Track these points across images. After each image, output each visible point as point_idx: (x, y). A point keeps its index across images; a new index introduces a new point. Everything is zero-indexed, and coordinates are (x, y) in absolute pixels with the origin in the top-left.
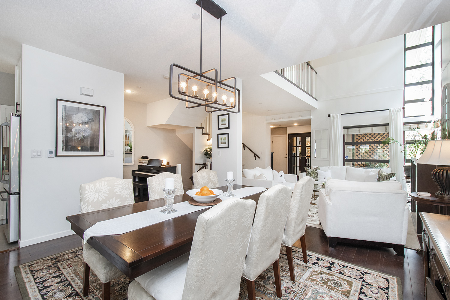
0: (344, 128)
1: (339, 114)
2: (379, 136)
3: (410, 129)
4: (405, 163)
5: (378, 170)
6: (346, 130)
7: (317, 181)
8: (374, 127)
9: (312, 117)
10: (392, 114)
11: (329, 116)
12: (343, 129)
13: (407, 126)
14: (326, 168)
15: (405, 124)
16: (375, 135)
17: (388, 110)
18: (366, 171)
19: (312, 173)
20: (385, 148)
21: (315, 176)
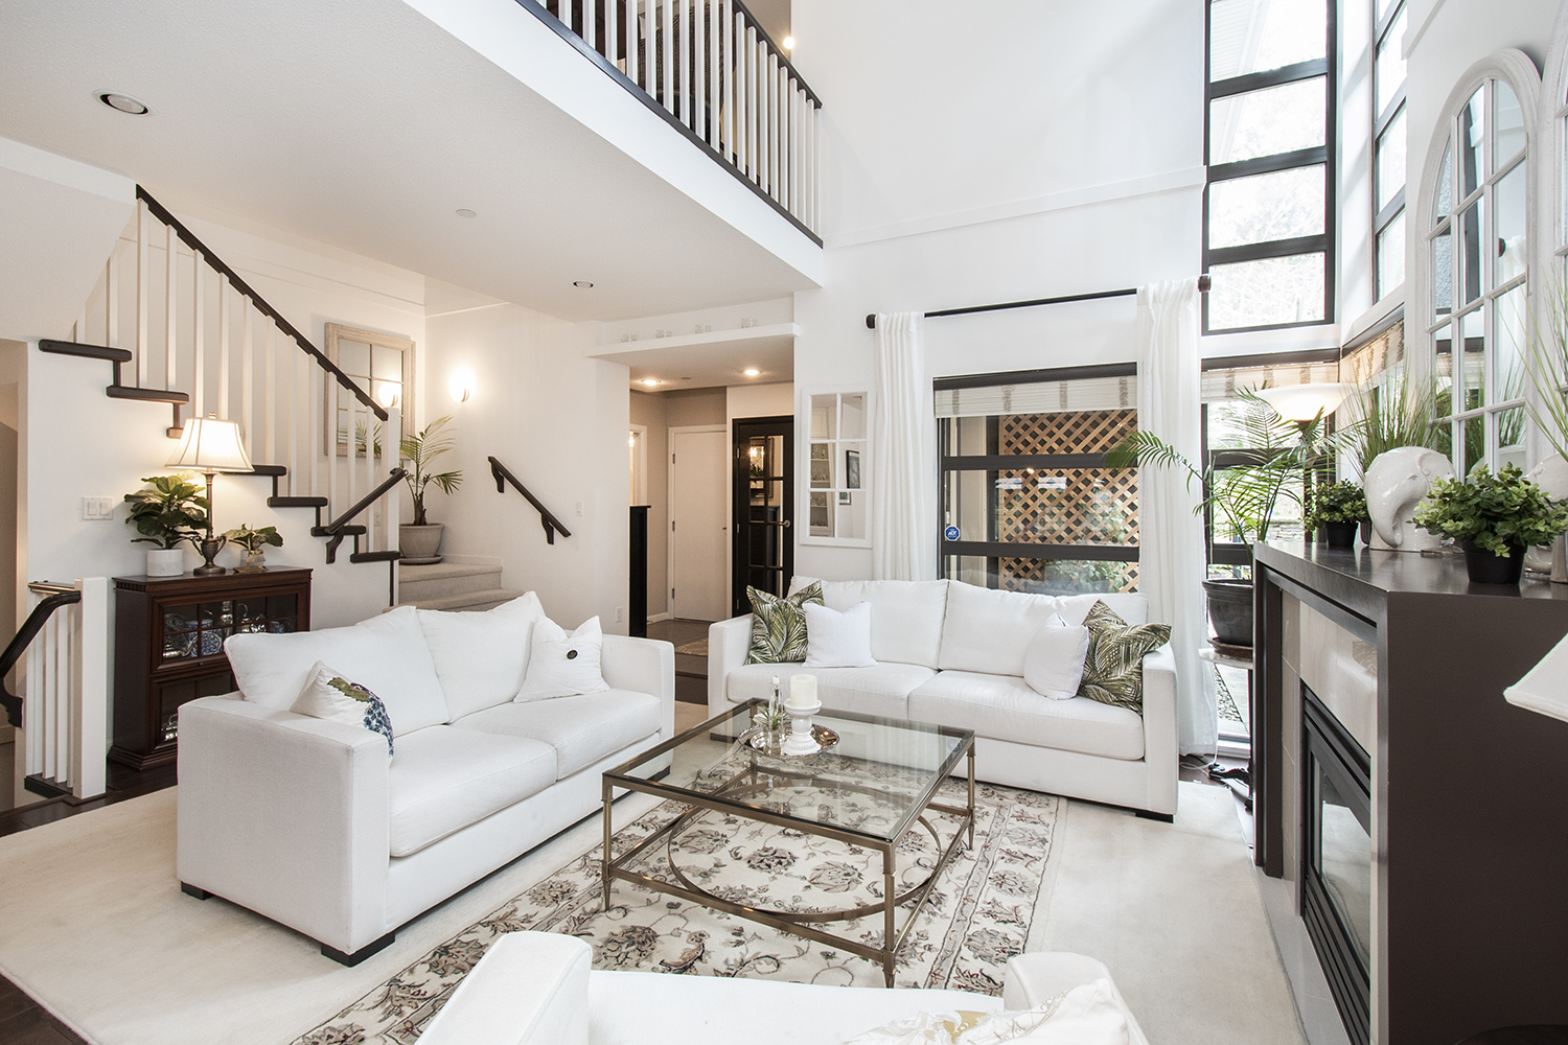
0: (941, 385)
1: (914, 314)
2: (1104, 425)
3: (1230, 391)
4: (1208, 563)
5: (1087, 600)
6: (948, 394)
7: (803, 661)
8: (1070, 383)
9: (796, 330)
10: (1153, 312)
11: (871, 322)
12: (934, 390)
13: (1219, 377)
14: (853, 588)
15: (1209, 365)
16: (1090, 421)
17: (1133, 292)
18: (1033, 609)
19: (776, 618)
20: (1118, 486)
21: (795, 635)
